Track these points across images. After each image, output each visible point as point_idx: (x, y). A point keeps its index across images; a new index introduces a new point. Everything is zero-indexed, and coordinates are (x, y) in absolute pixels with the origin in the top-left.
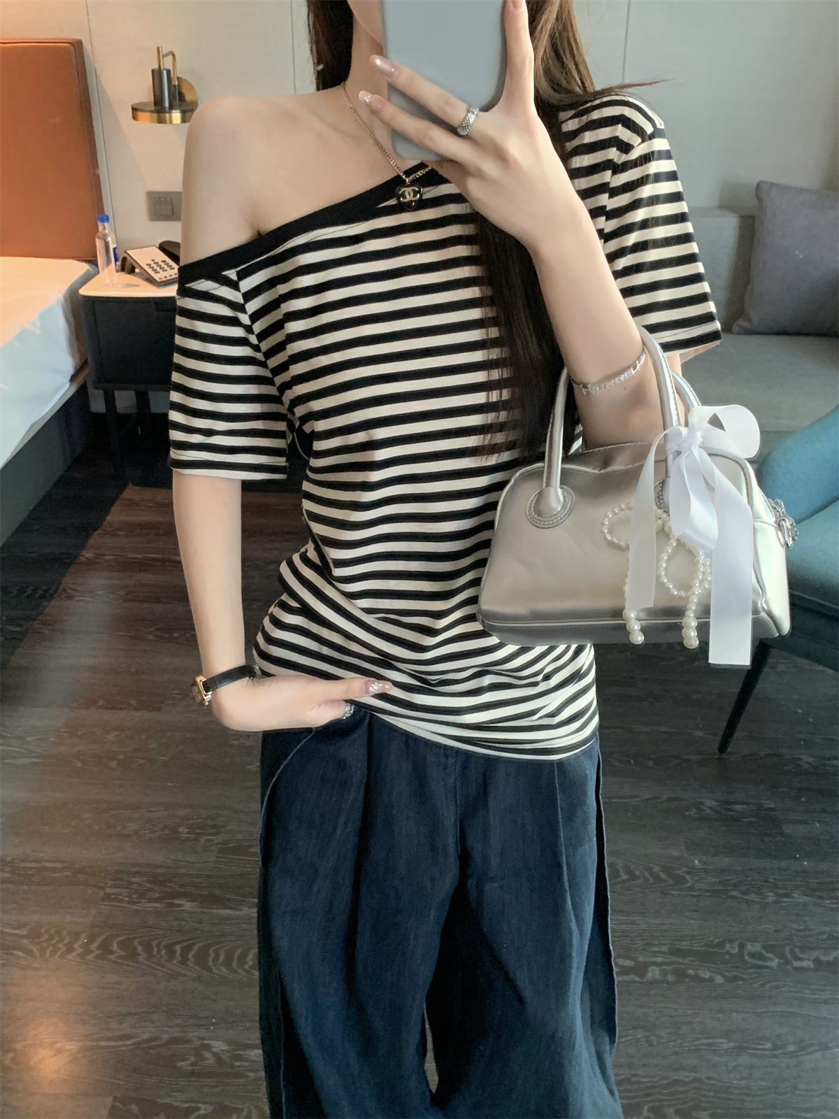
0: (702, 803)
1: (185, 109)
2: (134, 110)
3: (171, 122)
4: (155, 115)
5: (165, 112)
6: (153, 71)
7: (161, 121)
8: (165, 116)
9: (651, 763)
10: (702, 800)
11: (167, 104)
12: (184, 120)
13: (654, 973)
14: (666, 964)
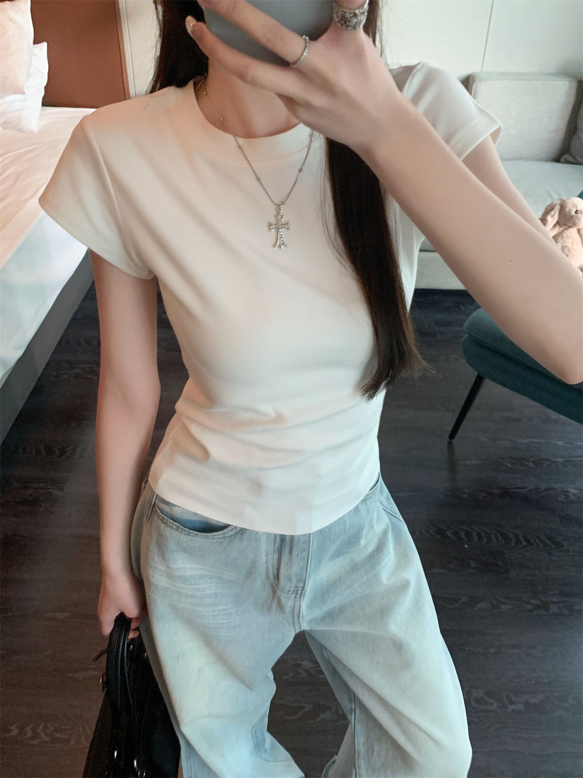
0: (568, 492)
9: (531, 464)
10: (569, 490)
13: (554, 609)
14: (559, 602)
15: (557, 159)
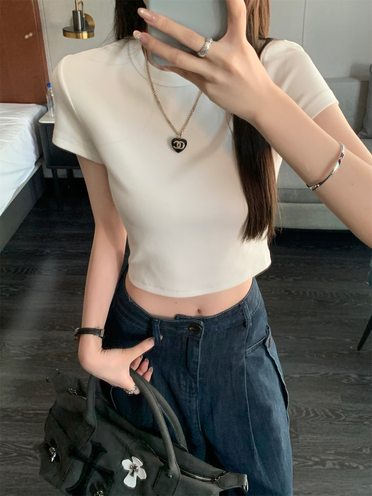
1: (89, 31)
2: (64, 31)
3: (82, 38)
4: (74, 34)
6: (73, 12)
7: (77, 37)
8: (80, 35)
9: (324, 356)
10: (350, 374)
11: (80, 28)
12: (89, 37)
13: (329, 464)
14: (334, 460)
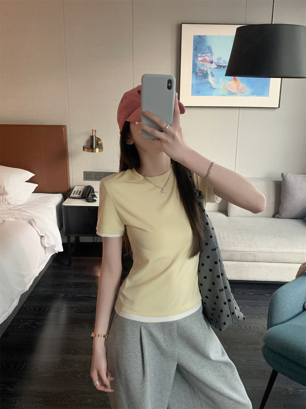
1: (100, 148)
2: (84, 148)
3: (95, 152)
4: (90, 150)
5: (94, 149)
6: (90, 136)
7: (93, 152)
8: (94, 150)
11: (94, 146)
12: (100, 151)
15: (274, 216)
